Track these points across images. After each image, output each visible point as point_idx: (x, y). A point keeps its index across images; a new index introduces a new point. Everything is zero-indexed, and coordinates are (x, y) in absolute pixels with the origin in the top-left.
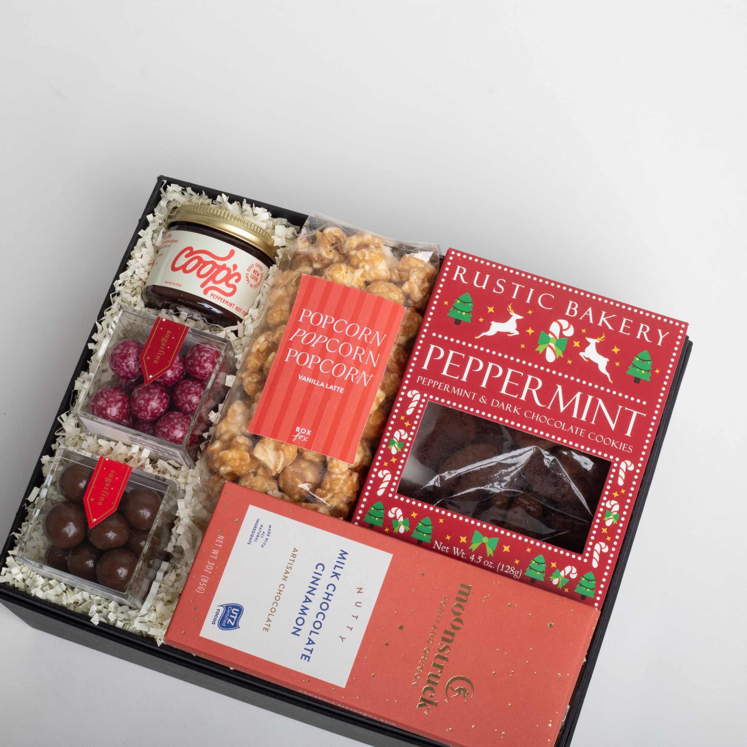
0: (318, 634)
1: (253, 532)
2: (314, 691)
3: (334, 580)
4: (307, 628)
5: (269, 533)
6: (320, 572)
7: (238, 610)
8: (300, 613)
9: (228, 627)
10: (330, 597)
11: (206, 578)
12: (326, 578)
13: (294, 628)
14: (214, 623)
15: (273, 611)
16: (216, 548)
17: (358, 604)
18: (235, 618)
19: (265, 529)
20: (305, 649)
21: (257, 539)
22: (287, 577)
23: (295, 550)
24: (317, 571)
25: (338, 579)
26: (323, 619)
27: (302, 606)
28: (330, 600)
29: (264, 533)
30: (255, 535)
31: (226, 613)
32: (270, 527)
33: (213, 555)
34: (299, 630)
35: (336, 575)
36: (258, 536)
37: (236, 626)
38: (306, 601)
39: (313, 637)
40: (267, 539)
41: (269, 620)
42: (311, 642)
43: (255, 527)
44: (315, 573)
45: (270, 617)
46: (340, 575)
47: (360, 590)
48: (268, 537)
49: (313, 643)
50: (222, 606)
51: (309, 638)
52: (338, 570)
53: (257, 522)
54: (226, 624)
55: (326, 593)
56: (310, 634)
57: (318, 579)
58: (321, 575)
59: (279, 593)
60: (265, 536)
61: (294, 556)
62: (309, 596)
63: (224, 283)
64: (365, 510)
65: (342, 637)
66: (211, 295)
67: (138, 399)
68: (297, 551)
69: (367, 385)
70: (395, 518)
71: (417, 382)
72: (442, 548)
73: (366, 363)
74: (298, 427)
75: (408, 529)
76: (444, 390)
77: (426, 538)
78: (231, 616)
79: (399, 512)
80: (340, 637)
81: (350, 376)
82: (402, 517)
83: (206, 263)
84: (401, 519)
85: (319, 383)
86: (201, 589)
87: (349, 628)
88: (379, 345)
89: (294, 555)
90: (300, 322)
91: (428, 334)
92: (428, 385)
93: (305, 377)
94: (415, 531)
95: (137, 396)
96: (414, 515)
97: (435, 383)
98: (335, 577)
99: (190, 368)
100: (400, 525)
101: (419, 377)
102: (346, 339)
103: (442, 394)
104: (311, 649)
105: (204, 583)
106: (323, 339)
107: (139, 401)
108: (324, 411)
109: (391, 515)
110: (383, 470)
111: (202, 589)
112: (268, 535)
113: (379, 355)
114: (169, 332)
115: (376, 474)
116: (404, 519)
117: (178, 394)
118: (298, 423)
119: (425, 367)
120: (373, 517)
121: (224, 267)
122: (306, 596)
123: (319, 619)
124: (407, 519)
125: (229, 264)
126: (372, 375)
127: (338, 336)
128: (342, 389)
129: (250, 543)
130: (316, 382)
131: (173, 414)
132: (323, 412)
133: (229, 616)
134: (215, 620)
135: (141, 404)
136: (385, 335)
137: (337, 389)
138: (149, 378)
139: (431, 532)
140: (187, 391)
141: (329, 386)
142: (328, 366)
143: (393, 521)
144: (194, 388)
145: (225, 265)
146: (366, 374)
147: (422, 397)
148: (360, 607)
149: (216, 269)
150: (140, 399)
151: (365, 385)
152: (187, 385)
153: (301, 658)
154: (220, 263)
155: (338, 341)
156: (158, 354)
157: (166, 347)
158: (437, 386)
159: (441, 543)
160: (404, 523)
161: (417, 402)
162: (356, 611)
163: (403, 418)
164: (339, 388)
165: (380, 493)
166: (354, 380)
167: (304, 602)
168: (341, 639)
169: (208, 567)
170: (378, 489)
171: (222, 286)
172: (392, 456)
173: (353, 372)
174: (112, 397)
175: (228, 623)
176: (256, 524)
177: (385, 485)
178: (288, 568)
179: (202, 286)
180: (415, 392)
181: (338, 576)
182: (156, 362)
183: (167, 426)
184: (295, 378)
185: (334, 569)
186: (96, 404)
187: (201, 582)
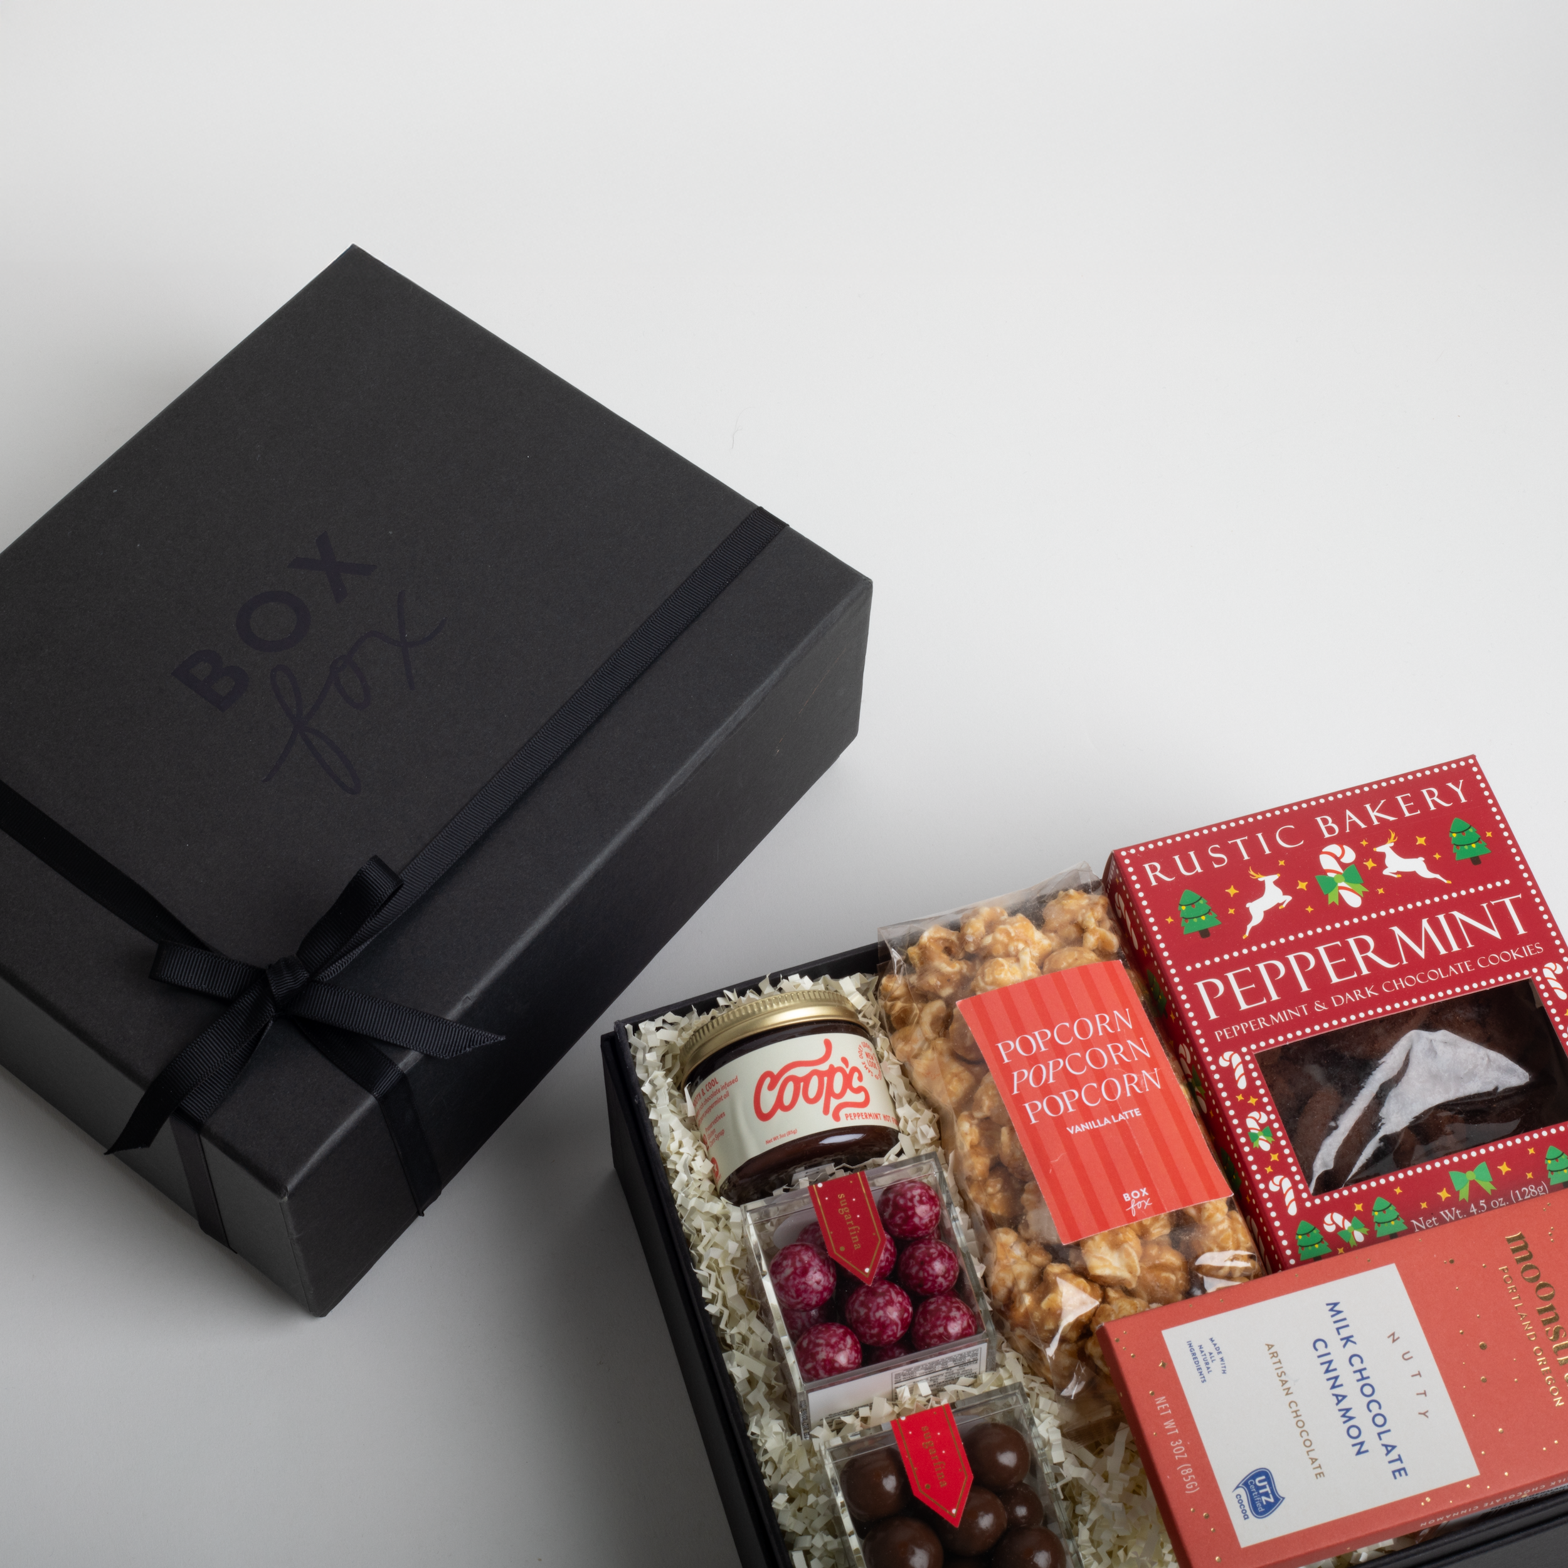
0: (1389, 1431)
1: (1197, 1363)
2: (1445, 1507)
3: (1351, 1349)
4: (1369, 1434)
5: (1218, 1349)
6: (1326, 1351)
7: (1263, 1477)
8: (1345, 1422)
9: (1269, 1508)
10: (1365, 1374)
11: (1186, 1468)
12: (1339, 1355)
13: (1354, 1445)
14: (1246, 1517)
15: (1308, 1444)
16: (1167, 1418)
17: (1406, 1357)
18: (1268, 1489)
19: (1208, 1348)
20: (1390, 1462)
21: (1208, 1368)
22: (1289, 1389)
23: (1270, 1347)
24: (1320, 1352)
25: (1355, 1343)
26: (1380, 1408)
27: (1340, 1410)
28: (1368, 1378)
29: (1211, 1354)
30: (1202, 1364)
31: (1251, 1493)
32: (1212, 1340)
33: (1169, 1430)
34: (1362, 1444)
35: (1348, 1339)
36: (1207, 1364)
37: (1278, 1500)
38: (1339, 1402)
39: (1387, 1439)
40: (1222, 1359)
41: (1314, 1460)
42: (1390, 1449)
43: (1194, 1354)
44: (1319, 1357)
45: (1312, 1455)
46: (1352, 1336)
47: (1394, 1338)
48: (1220, 1356)
49: (1394, 1447)
50: (1238, 1487)
51: (1383, 1445)
52: (1345, 1333)
53: (1190, 1345)
54: (1263, 1506)
55: (1355, 1372)
56: (1380, 1439)
57: (1330, 1362)
58: (1329, 1354)
59: (1297, 1416)
60: (1217, 1357)
61: (1274, 1355)
62: (1337, 1391)
63: (848, 1091)
64: (1293, 1245)
65: (1423, 1412)
66: (847, 1117)
67: (871, 1314)
68: (1272, 1346)
69: (1161, 1086)
70: (1338, 1228)
71: (1219, 1040)
72: (1427, 1224)
73: (1136, 1059)
74: (1124, 1195)
75: (1366, 1230)
76: (1262, 1027)
77: (1399, 1226)
78: (1261, 1491)
79: (1338, 1218)
80: (1420, 1414)
81: (1132, 1088)
82: (1346, 1221)
83: (807, 1079)
84: (1348, 1224)
85: (1102, 1122)
86: (1191, 1485)
87: (1421, 1394)
88: (1130, 1026)
89: (1273, 1353)
90: (1008, 1063)
91: (1181, 973)
92: (1236, 1035)
93: (1077, 1127)
94: (1376, 1227)
95: (866, 1311)
96: (1359, 1207)
97: (1243, 1027)
98: (1349, 1343)
99: (905, 1227)
100: (1353, 1233)
101: (1216, 1033)
102: (1086, 1045)
103: (1265, 1034)
104: (1397, 1457)
105: (1189, 1474)
106: (1056, 1064)
107: (874, 1316)
108: (1138, 1152)
109: (1330, 1229)
110: (1272, 1179)
111: (1194, 1485)
112: (1220, 1353)
113: (1142, 1039)
114: (841, 1196)
115: (1267, 1190)
116: (1350, 1221)
117: (917, 1272)
118: (1120, 1190)
119: (1213, 1015)
120: (1310, 1248)
121: (832, 1071)
122: (1333, 1395)
123: (1374, 1413)
124: (1355, 1219)
125: (835, 1060)
126: (1155, 1069)
127: (1073, 1048)
128: (1135, 1110)
129: (1205, 1380)
130: (1096, 1124)
131: (931, 1303)
132: (1140, 1154)
133: (1259, 1494)
134: (1244, 1512)
135: (880, 1317)
136: (1127, 1010)
137: (1129, 1114)
138: (866, 1273)
139: (1398, 1214)
140: (927, 1259)
141: (1117, 1118)
142: (1094, 1094)
143: (1340, 1233)
144: (933, 1248)
145: (831, 1066)
146: (1147, 1072)
147: (1242, 1055)
148: (1412, 1357)
149: (826, 1079)
150: (874, 1312)
151: (1159, 1086)
152: (920, 1251)
153: (1395, 1478)
154: (824, 1067)
155: (1079, 1054)
156: (851, 1234)
157: (854, 1218)
158: (1248, 1029)
159: (1421, 1219)
160: (1355, 1227)
161: (1241, 1065)
162: (1412, 1367)
163: (1240, 1098)
164: (1131, 1111)
165: (1293, 1210)
166: (1141, 1090)
167: (1337, 1404)
168: (1423, 1416)
169: (1176, 1451)
170: (1286, 1208)
171: (850, 1097)
172: (1267, 1155)
173: (1131, 1080)
174: (831, 1336)
175: (1265, 1503)
176: (1192, 1350)
177: (1290, 1196)
178: (1280, 1376)
179: (826, 1111)
180: (1227, 1055)
181: (1351, 1339)
182: (857, 1247)
183: (939, 1323)
184: (1067, 1138)
185: (1339, 1334)
186: (817, 1362)
187: (1184, 1476)
